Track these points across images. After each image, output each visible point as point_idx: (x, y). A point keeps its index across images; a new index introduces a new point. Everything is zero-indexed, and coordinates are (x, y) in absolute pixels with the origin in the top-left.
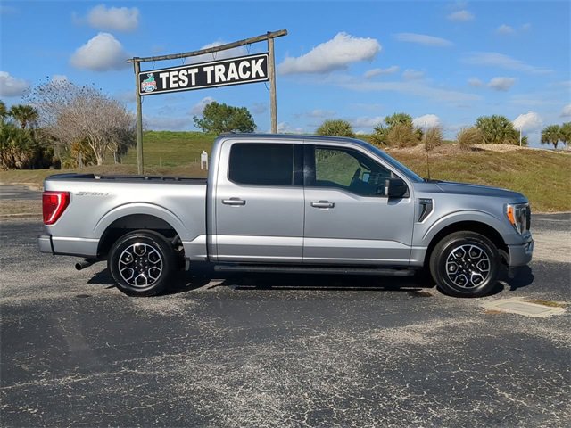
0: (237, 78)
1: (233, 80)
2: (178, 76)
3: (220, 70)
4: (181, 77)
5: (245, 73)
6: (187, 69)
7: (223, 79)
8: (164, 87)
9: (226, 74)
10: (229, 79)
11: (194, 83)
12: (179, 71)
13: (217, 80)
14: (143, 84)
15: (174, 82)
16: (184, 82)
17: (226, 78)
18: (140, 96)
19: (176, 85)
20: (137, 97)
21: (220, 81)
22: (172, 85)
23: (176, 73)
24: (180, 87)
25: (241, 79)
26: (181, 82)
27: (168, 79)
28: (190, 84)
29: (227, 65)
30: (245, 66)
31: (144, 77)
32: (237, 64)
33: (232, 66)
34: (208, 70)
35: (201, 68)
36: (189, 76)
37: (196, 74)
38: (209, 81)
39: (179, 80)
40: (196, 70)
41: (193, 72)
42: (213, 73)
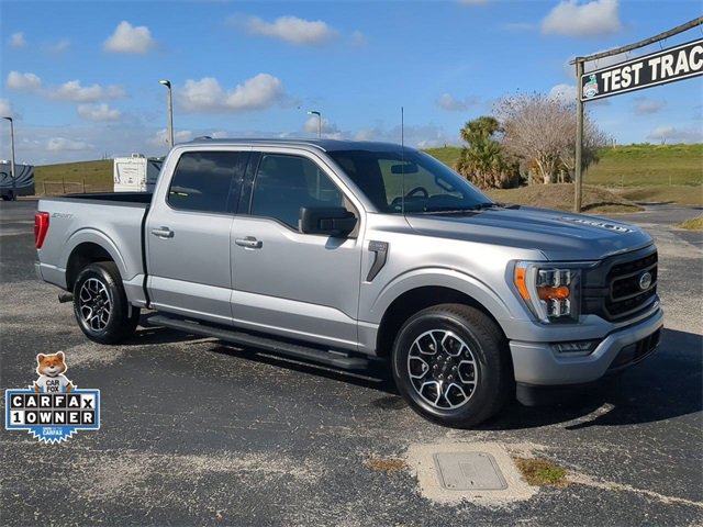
0: (687, 70)
1: (682, 72)
2: (620, 75)
3: (667, 62)
4: (625, 76)
5: (696, 62)
6: (630, 65)
7: (671, 73)
8: (606, 89)
9: (674, 67)
10: (677, 72)
11: (637, 82)
12: (622, 68)
13: (663, 76)
14: (585, 88)
15: (617, 83)
16: (626, 81)
17: (674, 70)
18: (582, 102)
19: (618, 86)
20: (578, 104)
21: (667, 77)
22: (614, 87)
23: (618, 71)
24: (622, 88)
25: (691, 71)
26: (623, 82)
27: (610, 79)
28: (632, 84)
29: (676, 55)
30: (697, 53)
31: (587, 80)
32: (688, 51)
33: (682, 54)
34: (653, 63)
35: (646, 62)
36: (632, 73)
37: (640, 70)
38: (654, 78)
39: (622, 79)
40: (641, 65)
41: (637, 67)
42: (659, 66)
